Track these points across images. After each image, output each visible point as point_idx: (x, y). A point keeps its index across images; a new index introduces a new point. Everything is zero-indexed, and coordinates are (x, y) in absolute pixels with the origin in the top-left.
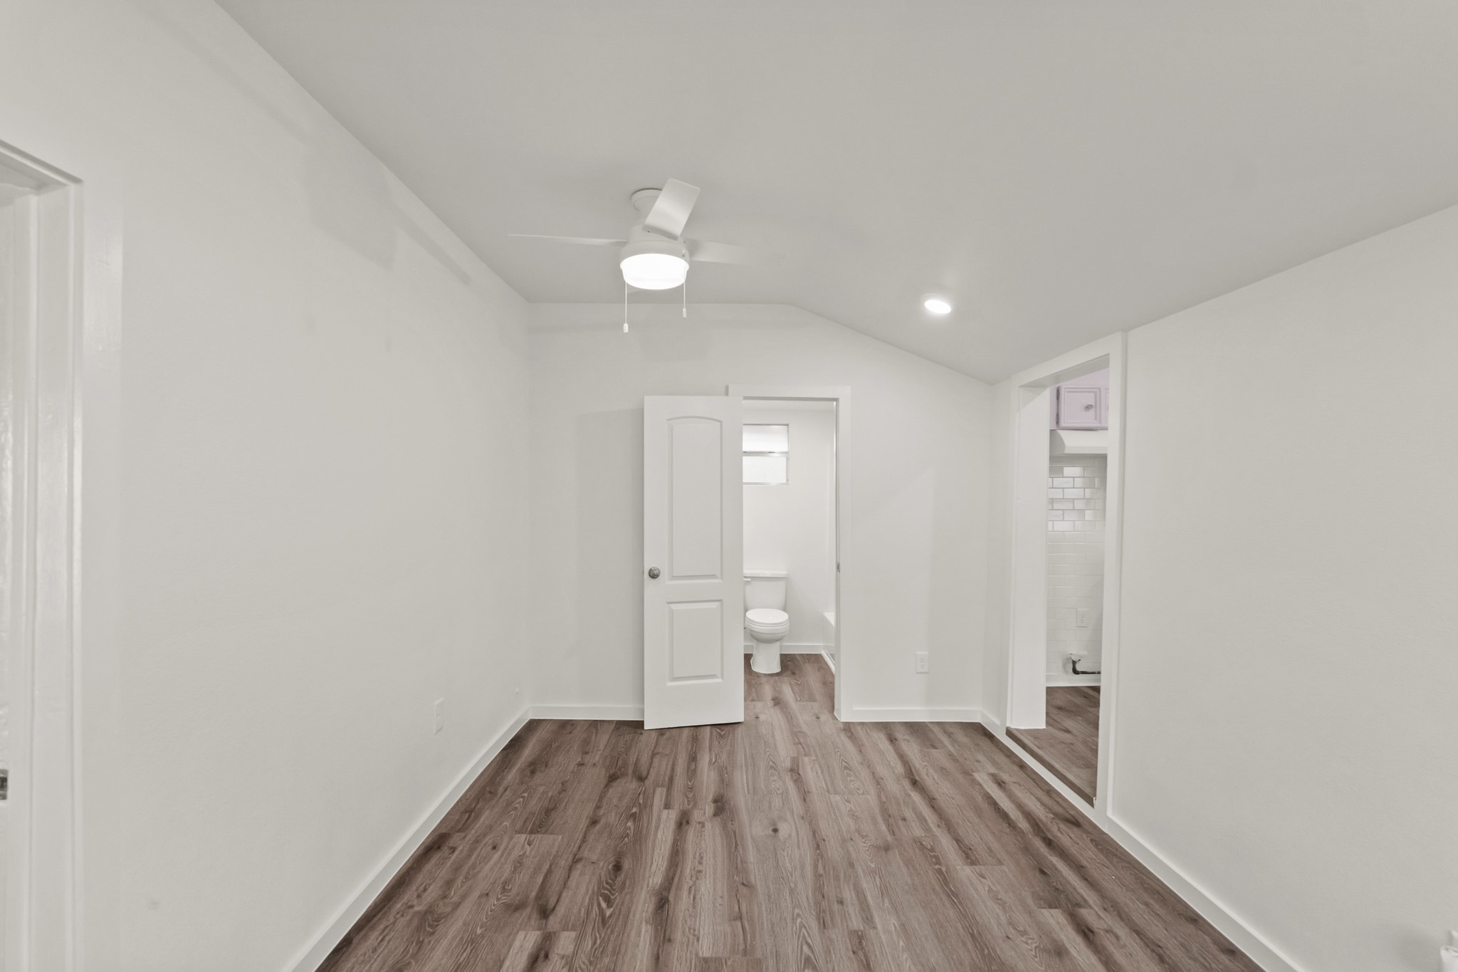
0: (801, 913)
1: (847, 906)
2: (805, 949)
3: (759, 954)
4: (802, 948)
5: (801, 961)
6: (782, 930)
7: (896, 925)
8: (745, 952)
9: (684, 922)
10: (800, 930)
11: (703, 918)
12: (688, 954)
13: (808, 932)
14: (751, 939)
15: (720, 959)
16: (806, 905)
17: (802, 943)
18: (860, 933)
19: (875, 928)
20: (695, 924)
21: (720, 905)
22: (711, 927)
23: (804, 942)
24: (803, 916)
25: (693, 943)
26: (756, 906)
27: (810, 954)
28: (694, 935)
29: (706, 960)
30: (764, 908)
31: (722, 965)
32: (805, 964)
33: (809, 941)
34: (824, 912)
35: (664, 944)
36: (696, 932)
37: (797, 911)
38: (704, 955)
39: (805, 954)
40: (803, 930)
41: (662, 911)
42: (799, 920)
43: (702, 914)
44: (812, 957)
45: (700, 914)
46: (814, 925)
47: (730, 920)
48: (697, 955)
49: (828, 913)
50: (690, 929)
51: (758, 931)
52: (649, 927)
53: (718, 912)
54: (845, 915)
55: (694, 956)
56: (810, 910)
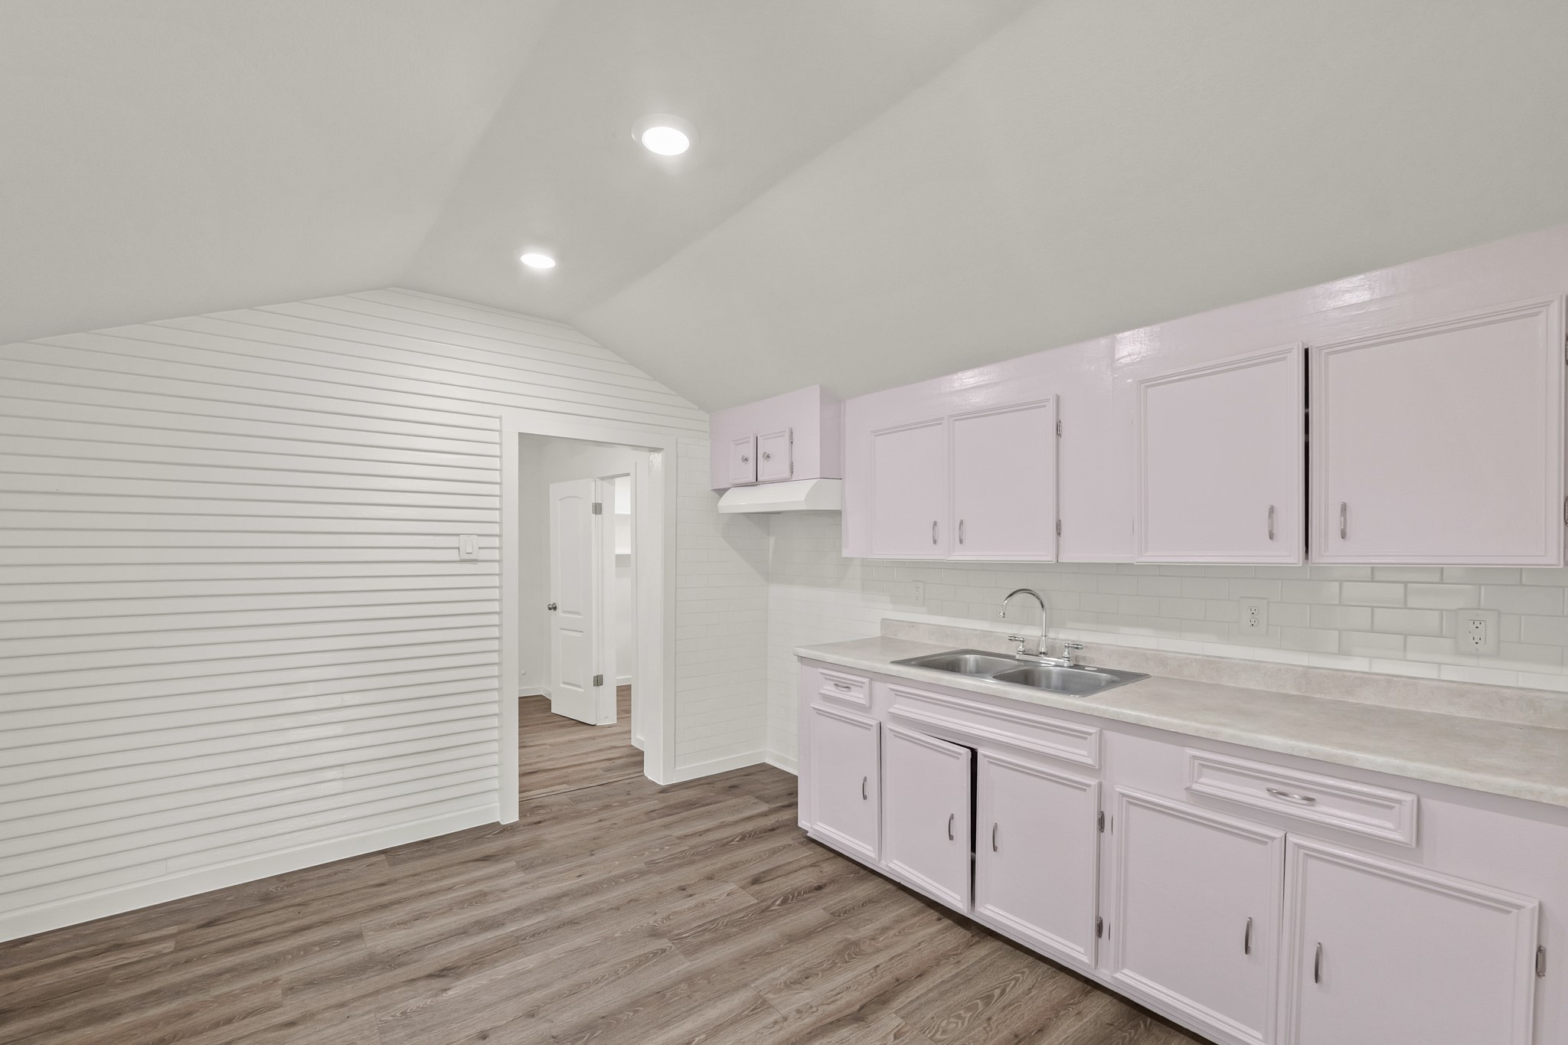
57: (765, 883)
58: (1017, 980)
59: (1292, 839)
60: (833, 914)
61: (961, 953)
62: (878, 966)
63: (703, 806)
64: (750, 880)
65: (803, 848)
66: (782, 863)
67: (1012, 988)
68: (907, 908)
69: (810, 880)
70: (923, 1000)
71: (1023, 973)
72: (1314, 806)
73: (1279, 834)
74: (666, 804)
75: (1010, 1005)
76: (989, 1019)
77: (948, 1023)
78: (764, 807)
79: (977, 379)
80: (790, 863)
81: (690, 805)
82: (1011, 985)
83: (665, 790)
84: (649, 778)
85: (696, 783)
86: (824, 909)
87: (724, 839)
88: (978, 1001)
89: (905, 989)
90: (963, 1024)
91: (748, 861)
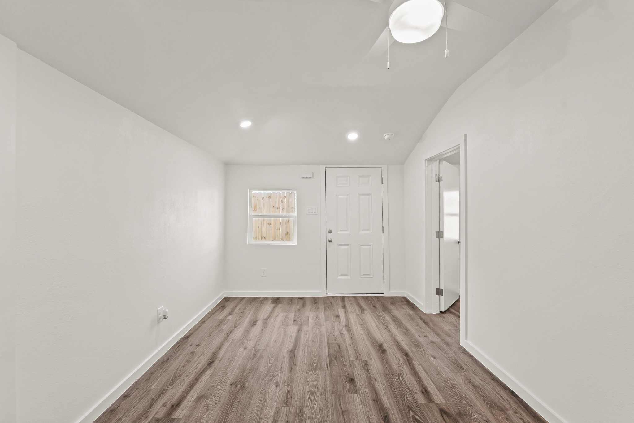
0: (311, 415)
1: (285, 419)
2: (312, 398)
3: (333, 396)
4: (314, 398)
5: (316, 393)
6: (322, 406)
7: (265, 409)
8: (339, 396)
9: (371, 409)
10: (313, 406)
11: (362, 411)
12: (364, 395)
13: (310, 405)
14: (337, 401)
15: (350, 394)
16: (308, 420)
17: (314, 401)
18: (285, 405)
19: (276, 407)
20: (365, 408)
21: (355, 419)
22: (356, 407)
23: (313, 401)
24: (311, 413)
25: (363, 399)
26: (335, 418)
27: (311, 396)
28: (363, 403)
29: (356, 393)
30: (331, 417)
31: (348, 391)
32: (314, 393)
33: (310, 402)
34: (299, 416)
35: (376, 399)
36: (363, 404)
37: (313, 416)
38: (357, 395)
39: (313, 396)
40: (312, 406)
41: (384, 415)
42: (313, 411)
43: (363, 413)
44: (310, 395)
45: (364, 413)
46: (306, 410)
47: (348, 410)
48: (360, 395)
49: (297, 415)
50: (367, 406)
51: (334, 405)
52: (386, 406)
53: (355, 415)
54: (288, 414)
55: (361, 394)
56: (306, 417)
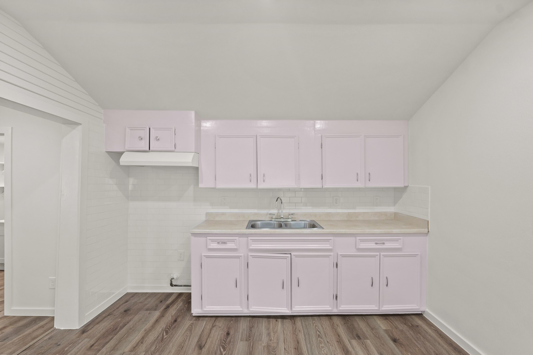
57: (206, 345)
58: (316, 326)
59: (382, 254)
60: (246, 340)
61: (296, 328)
62: (285, 349)
63: (121, 328)
64: (197, 348)
65: (200, 322)
66: (200, 333)
67: (319, 328)
68: (264, 323)
69: (220, 333)
70: (309, 349)
71: (314, 323)
72: (384, 245)
73: (378, 254)
74: (96, 337)
75: (325, 334)
76: (328, 342)
77: (324, 351)
78: (157, 314)
79: (267, 124)
80: (203, 331)
81: (114, 330)
82: (318, 328)
83: (84, 330)
84: (62, 329)
85: (100, 318)
86: (241, 340)
87: (158, 337)
88: (319, 339)
89: (301, 350)
90: (325, 348)
91: (184, 341)
